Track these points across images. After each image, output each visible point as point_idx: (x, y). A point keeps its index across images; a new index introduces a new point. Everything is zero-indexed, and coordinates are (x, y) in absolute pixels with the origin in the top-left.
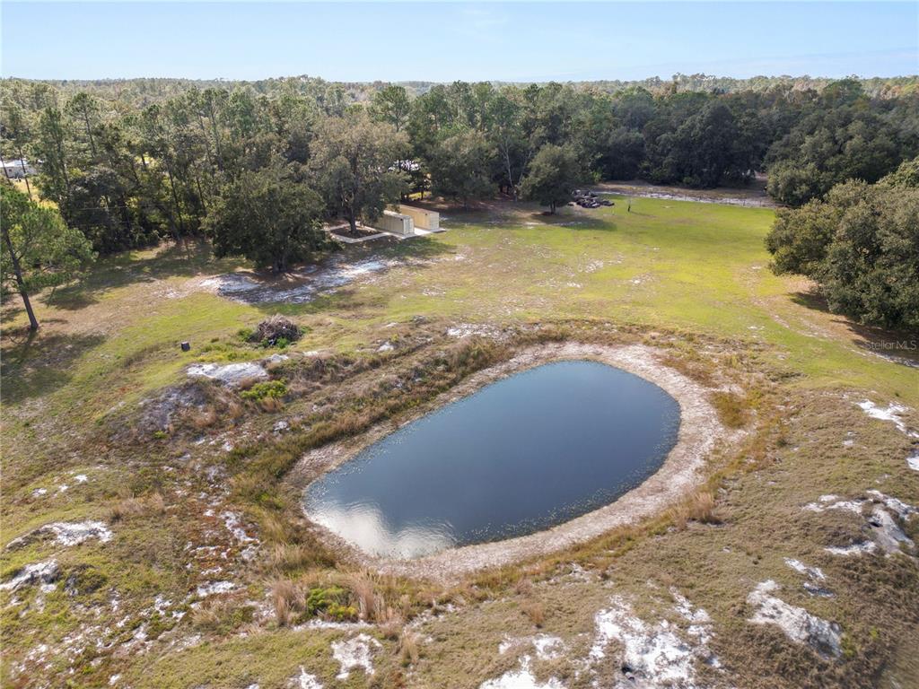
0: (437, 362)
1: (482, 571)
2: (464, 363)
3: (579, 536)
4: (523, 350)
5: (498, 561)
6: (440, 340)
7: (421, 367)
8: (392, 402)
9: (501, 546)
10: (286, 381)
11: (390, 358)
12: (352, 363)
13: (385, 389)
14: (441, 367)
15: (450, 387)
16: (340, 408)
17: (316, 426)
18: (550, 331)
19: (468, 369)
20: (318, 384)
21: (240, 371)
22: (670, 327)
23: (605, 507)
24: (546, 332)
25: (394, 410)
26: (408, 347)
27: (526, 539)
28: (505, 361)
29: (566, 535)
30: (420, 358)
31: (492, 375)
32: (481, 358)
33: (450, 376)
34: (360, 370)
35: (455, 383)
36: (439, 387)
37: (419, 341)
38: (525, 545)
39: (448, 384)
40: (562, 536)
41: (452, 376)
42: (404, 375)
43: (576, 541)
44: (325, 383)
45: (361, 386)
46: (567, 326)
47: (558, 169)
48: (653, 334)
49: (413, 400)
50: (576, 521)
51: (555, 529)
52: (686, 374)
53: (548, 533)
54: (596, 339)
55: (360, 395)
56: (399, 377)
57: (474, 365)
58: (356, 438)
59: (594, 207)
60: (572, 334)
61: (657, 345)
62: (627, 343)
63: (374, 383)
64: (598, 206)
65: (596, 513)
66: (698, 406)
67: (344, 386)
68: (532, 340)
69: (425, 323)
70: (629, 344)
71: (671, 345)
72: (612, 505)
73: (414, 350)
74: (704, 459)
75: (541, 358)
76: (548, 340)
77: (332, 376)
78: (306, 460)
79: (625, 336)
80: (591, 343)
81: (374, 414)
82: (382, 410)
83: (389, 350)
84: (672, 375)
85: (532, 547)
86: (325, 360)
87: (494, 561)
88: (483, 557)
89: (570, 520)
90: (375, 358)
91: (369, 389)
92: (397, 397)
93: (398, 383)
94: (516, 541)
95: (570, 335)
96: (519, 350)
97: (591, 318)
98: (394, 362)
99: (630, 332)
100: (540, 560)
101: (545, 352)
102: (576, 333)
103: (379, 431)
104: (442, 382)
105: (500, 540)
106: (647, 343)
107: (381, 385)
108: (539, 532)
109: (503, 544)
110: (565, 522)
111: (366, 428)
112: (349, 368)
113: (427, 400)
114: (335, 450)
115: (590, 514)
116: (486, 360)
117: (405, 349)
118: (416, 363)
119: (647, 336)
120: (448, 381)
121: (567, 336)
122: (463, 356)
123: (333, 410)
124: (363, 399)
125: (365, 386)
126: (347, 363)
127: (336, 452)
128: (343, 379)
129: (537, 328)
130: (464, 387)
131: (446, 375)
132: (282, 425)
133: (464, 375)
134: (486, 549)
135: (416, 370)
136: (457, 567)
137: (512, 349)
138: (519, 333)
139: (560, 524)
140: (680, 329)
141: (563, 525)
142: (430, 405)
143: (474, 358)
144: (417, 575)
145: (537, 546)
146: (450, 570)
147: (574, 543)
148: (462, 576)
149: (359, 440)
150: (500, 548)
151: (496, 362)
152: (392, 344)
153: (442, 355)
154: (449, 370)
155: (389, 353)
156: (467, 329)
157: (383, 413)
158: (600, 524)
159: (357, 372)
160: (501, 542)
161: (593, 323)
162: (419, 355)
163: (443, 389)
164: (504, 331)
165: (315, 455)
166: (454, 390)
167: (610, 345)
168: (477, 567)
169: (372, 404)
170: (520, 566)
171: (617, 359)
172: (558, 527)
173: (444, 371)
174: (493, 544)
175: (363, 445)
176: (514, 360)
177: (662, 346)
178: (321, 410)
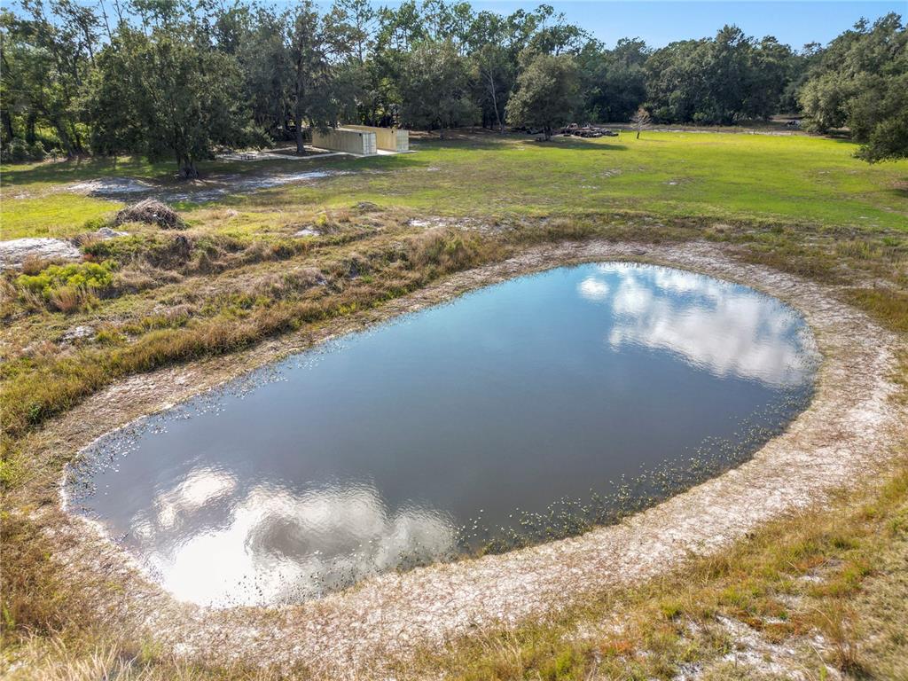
0: (391, 257)
1: (464, 641)
2: (436, 261)
3: (698, 537)
4: (525, 248)
5: (507, 607)
6: (396, 229)
7: (363, 260)
8: (305, 305)
9: (512, 565)
10: (113, 266)
11: (312, 246)
12: (243, 249)
13: (297, 287)
14: (398, 263)
15: (411, 291)
16: (208, 311)
17: (150, 336)
18: (565, 226)
19: (441, 269)
20: (174, 273)
21: (30, 248)
22: (744, 217)
23: (732, 472)
24: (558, 226)
25: (310, 317)
26: (343, 235)
27: (570, 546)
28: (499, 261)
29: (665, 535)
30: (362, 248)
31: (479, 278)
32: (461, 255)
33: (410, 275)
34: (256, 258)
35: (418, 284)
36: (391, 289)
37: (363, 229)
38: (571, 561)
39: (407, 286)
40: (656, 536)
41: (414, 275)
42: (333, 269)
43: (694, 548)
44: (188, 273)
45: (253, 280)
46: (588, 222)
47: (554, 81)
48: (720, 226)
49: (345, 305)
50: (678, 501)
51: (636, 520)
52: (790, 270)
53: (619, 531)
54: (633, 236)
55: (249, 292)
56: (323, 271)
57: (450, 263)
58: (227, 358)
59: (595, 136)
60: (598, 230)
61: (727, 239)
62: (680, 240)
63: (275, 276)
64: (601, 136)
65: (717, 484)
66: (829, 309)
67: (222, 278)
68: (539, 236)
69: (375, 211)
70: (685, 240)
71: (751, 239)
72: (744, 467)
73: (352, 239)
74: (896, 382)
75: (553, 259)
76: (562, 238)
77: (201, 263)
78: (114, 390)
79: (675, 232)
80: (627, 240)
81: (269, 320)
82: (285, 315)
83: (310, 236)
84: (766, 273)
85: (589, 567)
86: (194, 240)
87: (494, 607)
88: (466, 595)
89: (663, 500)
90: (285, 244)
91: (267, 284)
92: (316, 299)
93: (320, 279)
94: (547, 550)
95: (594, 232)
96: (519, 248)
97: (621, 211)
98: (318, 252)
99: (683, 226)
100: (619, 605)
101: (558, 252)
102: (603, 229)
103: (275, 349)
104: (395, 283)
105: (509, 549)
106: (711, 238)
107: (289, 280)
108: (598, 529)
109: (514, 559)
110: (652, 505)
111: (250, 343)
112: (239, 255)
113: (369, 306)
114: (179, 376)
115: (705, 487)
116: (469, 259)
117: (337, 237)
118: (354, 254)
119: (710, 231)
120: (407, 282)
121: (591, 233)
122: (432, 252)
123: (190, 312)
124: (253, 299)
125: (260, 280)
126: (233, 248)
127: (181, 380)
128: (222, 269)
129: (544, 223)
130: (434, 292)
131: (404, 273)
132: (80, 331)
133: (433, 276)
134: (475, 574)
135: (354, 263)
136: (398, 627)
137: (510, 247)
138: (517, 227)
139: (642, 508)
140: (759, 219)
141: (651, 513)
142: (375, 314)
143: (450, 253)
144: (284, 656)
145: (601, 564)
146: (376, 636)
147: (693, 556)
148: (408, 658)
149: (232, 362)
150: (509, 571)
151: (485, 262)
152: (316, 228)
153: (399, 248)
154: (410, 267)
155: (310, 239)
156: (440, 221)
157: (287, 321)
158: (735, 507)
159: (249, 262)
160: (510, 555)
161: (626, 217)
162: (362, 246)
163: (398, 293)
164: (496, 224)
165: (137, 383)
166: (418, 294)
167: (657, 242)
168: (450, 624)
169: (268, 306)
170: (568, 621)
171: (670, 258)
172: (639, 516)
173: (401, 268)
174: (491, 558)
175: (239, 369)
176: (513, 260)
177: (737, 240)
178: (169, 311)
